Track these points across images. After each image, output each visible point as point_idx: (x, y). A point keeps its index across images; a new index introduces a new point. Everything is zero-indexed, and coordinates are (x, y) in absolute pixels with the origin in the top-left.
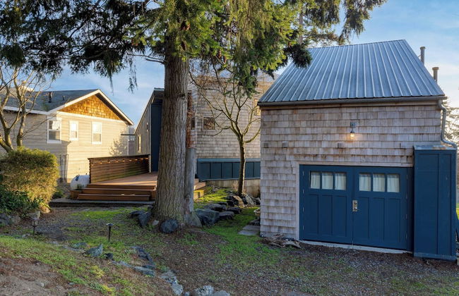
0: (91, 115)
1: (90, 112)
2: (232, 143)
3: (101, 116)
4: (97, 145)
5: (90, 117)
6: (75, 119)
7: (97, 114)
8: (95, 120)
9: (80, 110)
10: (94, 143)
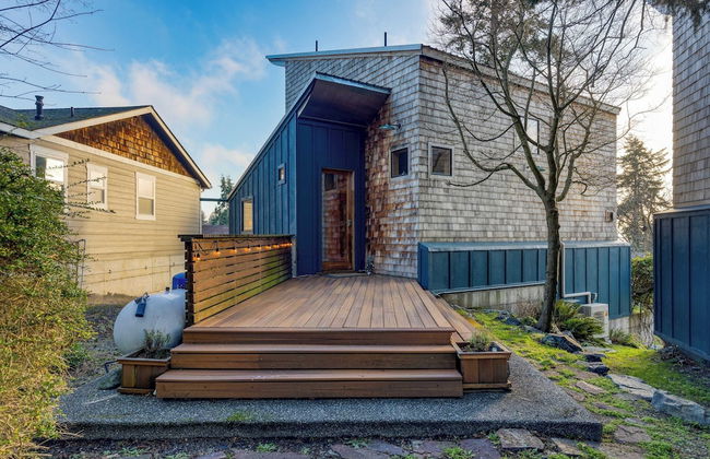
0: (134, 157)
1: (131, 151)
2: (482, 208)
3: (154, 163)
4: (146, 223)
5: (132, 162)
6: (99, 161)
7: (145, 158)
8: (142, 170)
9: (111, 144)
10: (140, 217)
